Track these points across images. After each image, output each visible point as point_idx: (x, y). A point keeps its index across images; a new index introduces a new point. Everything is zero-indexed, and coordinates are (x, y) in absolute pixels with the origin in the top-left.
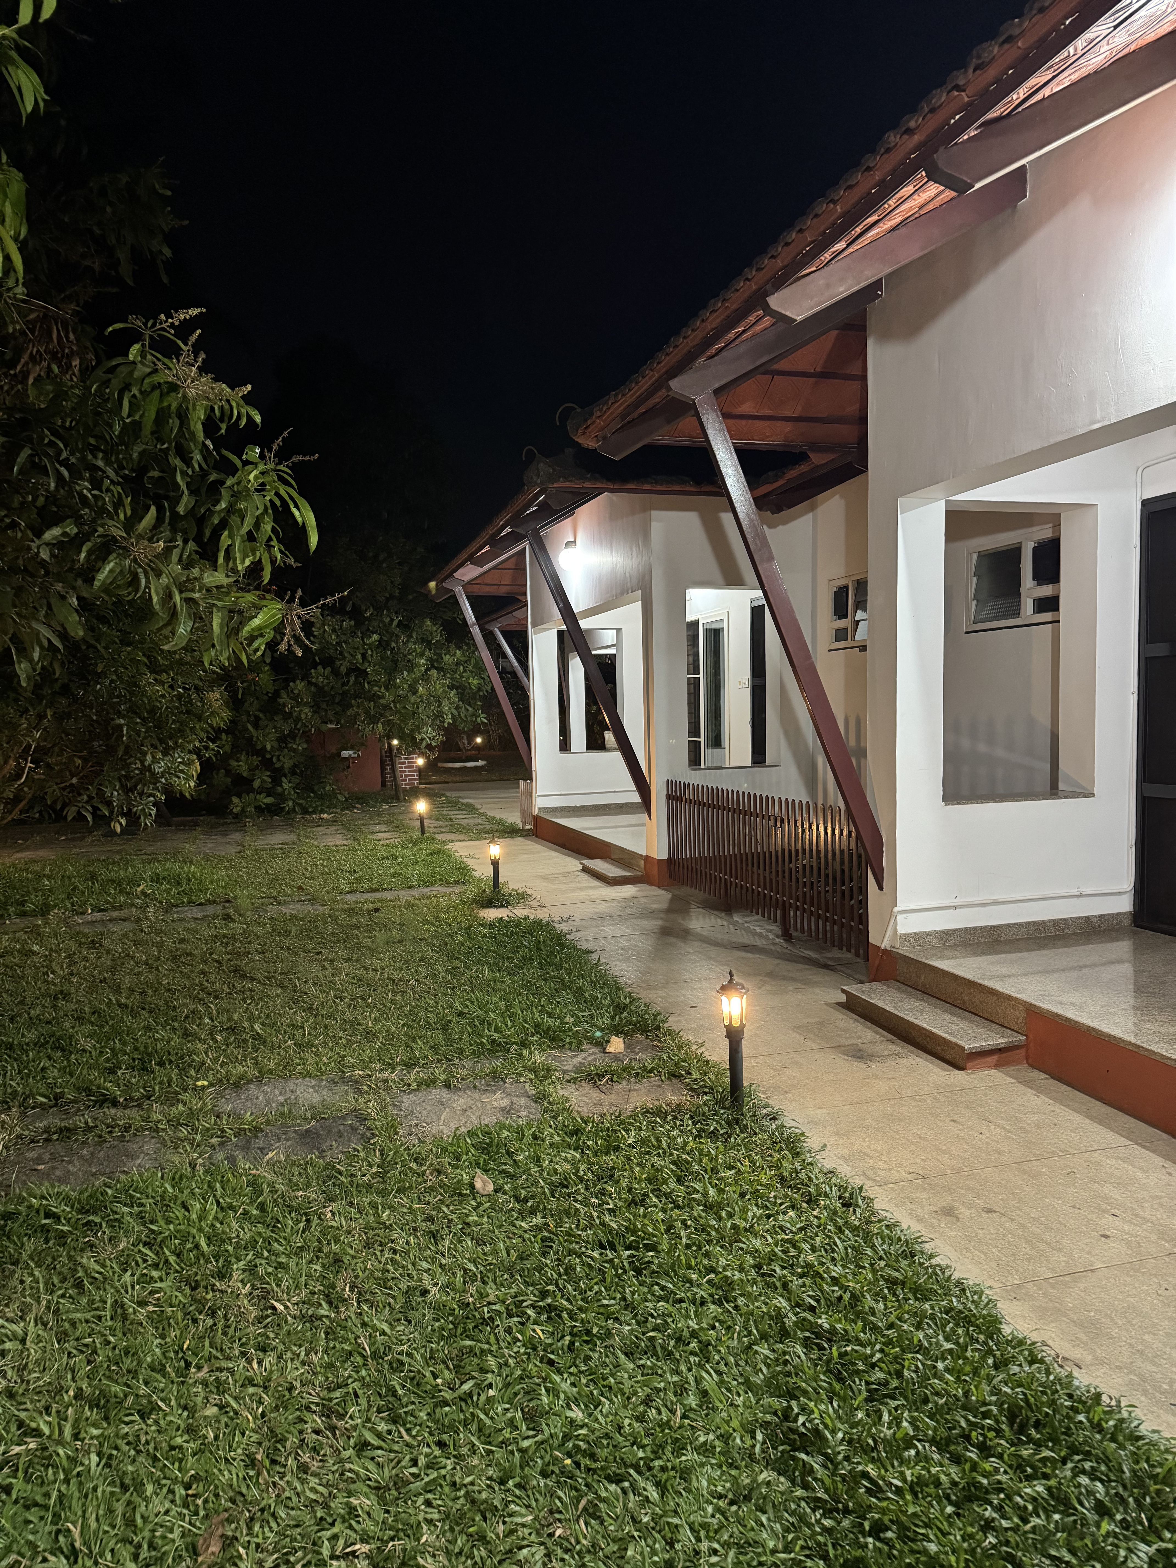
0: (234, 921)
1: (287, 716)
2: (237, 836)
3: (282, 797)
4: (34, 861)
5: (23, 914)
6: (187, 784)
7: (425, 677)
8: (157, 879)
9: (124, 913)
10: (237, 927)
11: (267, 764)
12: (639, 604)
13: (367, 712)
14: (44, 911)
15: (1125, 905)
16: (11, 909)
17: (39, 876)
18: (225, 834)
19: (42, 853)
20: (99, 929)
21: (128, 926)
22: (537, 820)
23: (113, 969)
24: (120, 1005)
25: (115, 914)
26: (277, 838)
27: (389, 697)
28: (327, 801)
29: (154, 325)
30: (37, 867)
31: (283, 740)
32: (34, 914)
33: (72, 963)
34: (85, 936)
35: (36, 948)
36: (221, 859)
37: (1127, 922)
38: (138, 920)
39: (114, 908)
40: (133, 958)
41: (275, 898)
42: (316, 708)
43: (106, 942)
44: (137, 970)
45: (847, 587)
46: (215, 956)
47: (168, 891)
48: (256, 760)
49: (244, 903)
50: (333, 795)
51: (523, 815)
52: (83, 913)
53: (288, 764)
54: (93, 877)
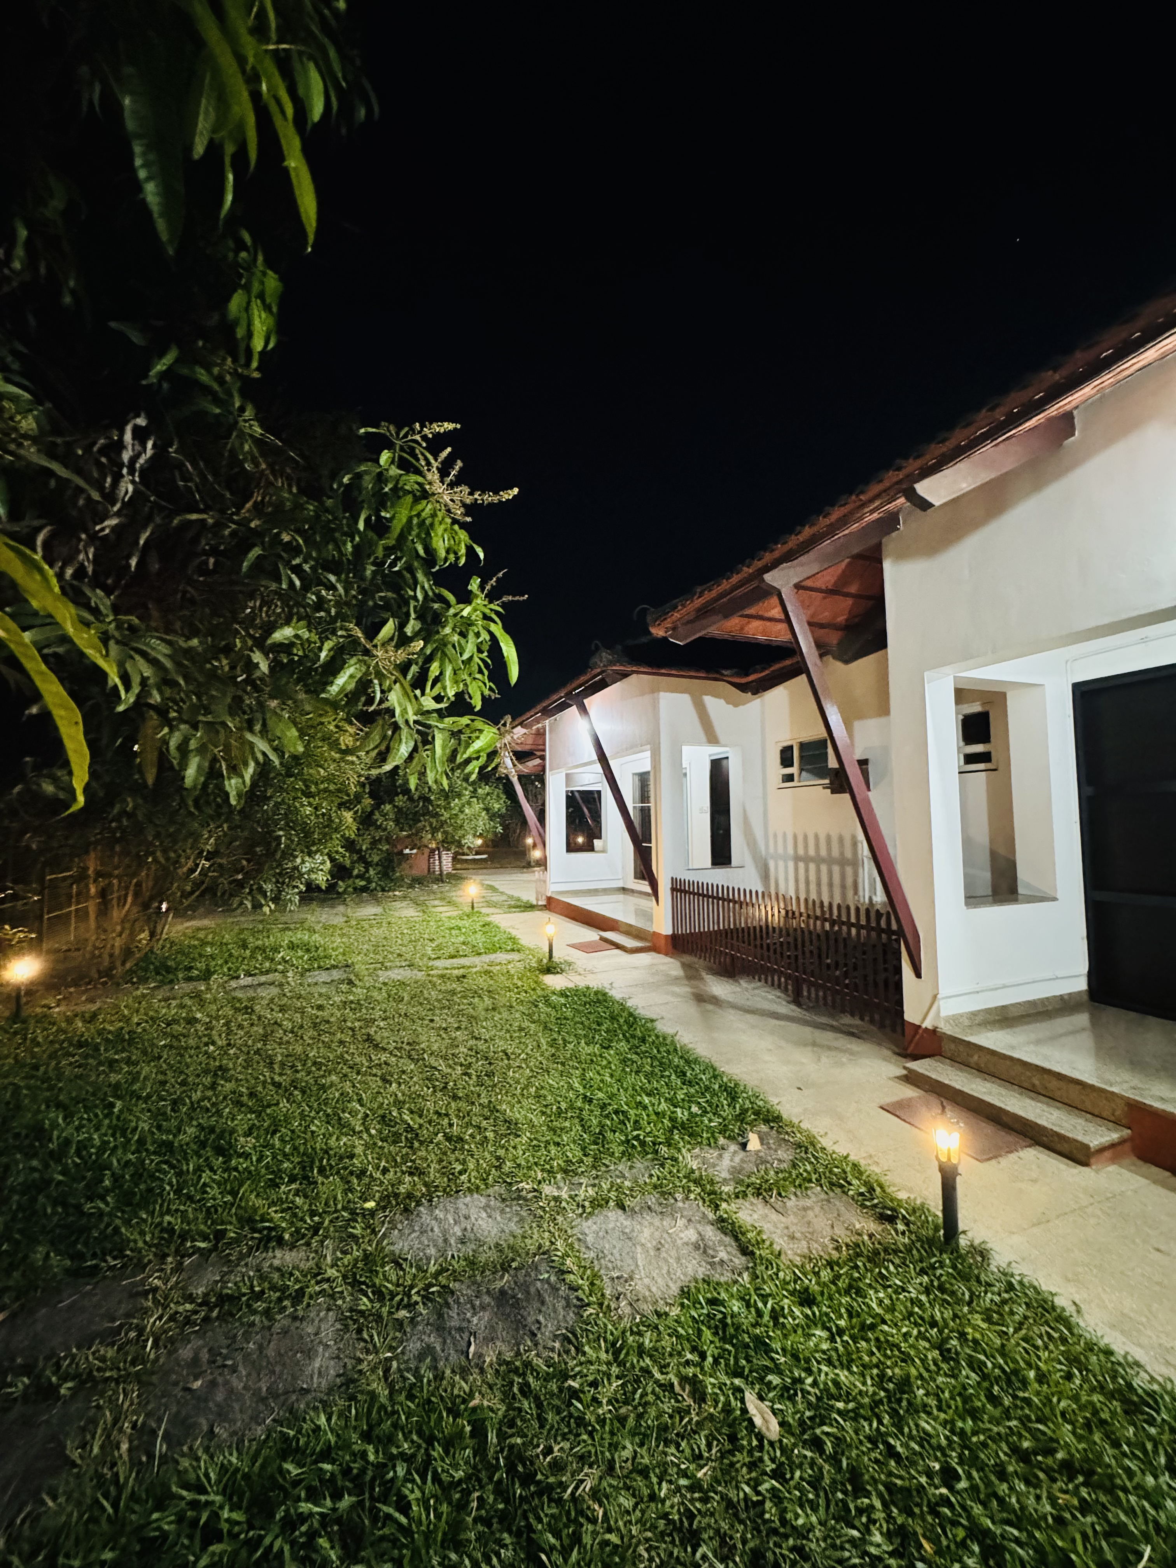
0: (355, 986)
1: (379, 827)
2: (341, 908)
3: (369, 881)
4: (199, 929)
5: (189, 979)
6: (321, 879)
7: (469, 803)
8: (292, 947)
9: (270, 977)
10: (359, 992)
11: (362, 859)
12: (648, 754)
13: (431, 824)
14: (206, 975)
15: (1082, 985)
16: (180, 976)
17: (204, 943)
18: (333, 907)
19: (206, 922)
20: (251, 993)
21: (274, 991)
22: (549, 899)
23: (265, 1038)
24: (274, 1083)
25: (263, 979)
26: (369, 910)
27: (446, 815)
28: (398, 883)
29: (406, 436)
30: (201, 935)
31: (374, 843)
32: (197, 979)
33: (229, 1032)
34: (240, 1000)
35: (199, 1015)
36: (334, 927)
37: (1086, 997)
38: (281, 985)
39: (262, 973)
40: (280, 1025)
41: (382, 963)
42: (397, 821)
43: (257, 1008)
44: (285, 1039)
45: (791, 747)
46: (349, 1024)
47: (302, 957)
48: (355, 857)
49: (360, 968)
50: (402, 878)
51: (537, 893)
52: (238, 978)
53: (376, 859)
54: (245, 946)
